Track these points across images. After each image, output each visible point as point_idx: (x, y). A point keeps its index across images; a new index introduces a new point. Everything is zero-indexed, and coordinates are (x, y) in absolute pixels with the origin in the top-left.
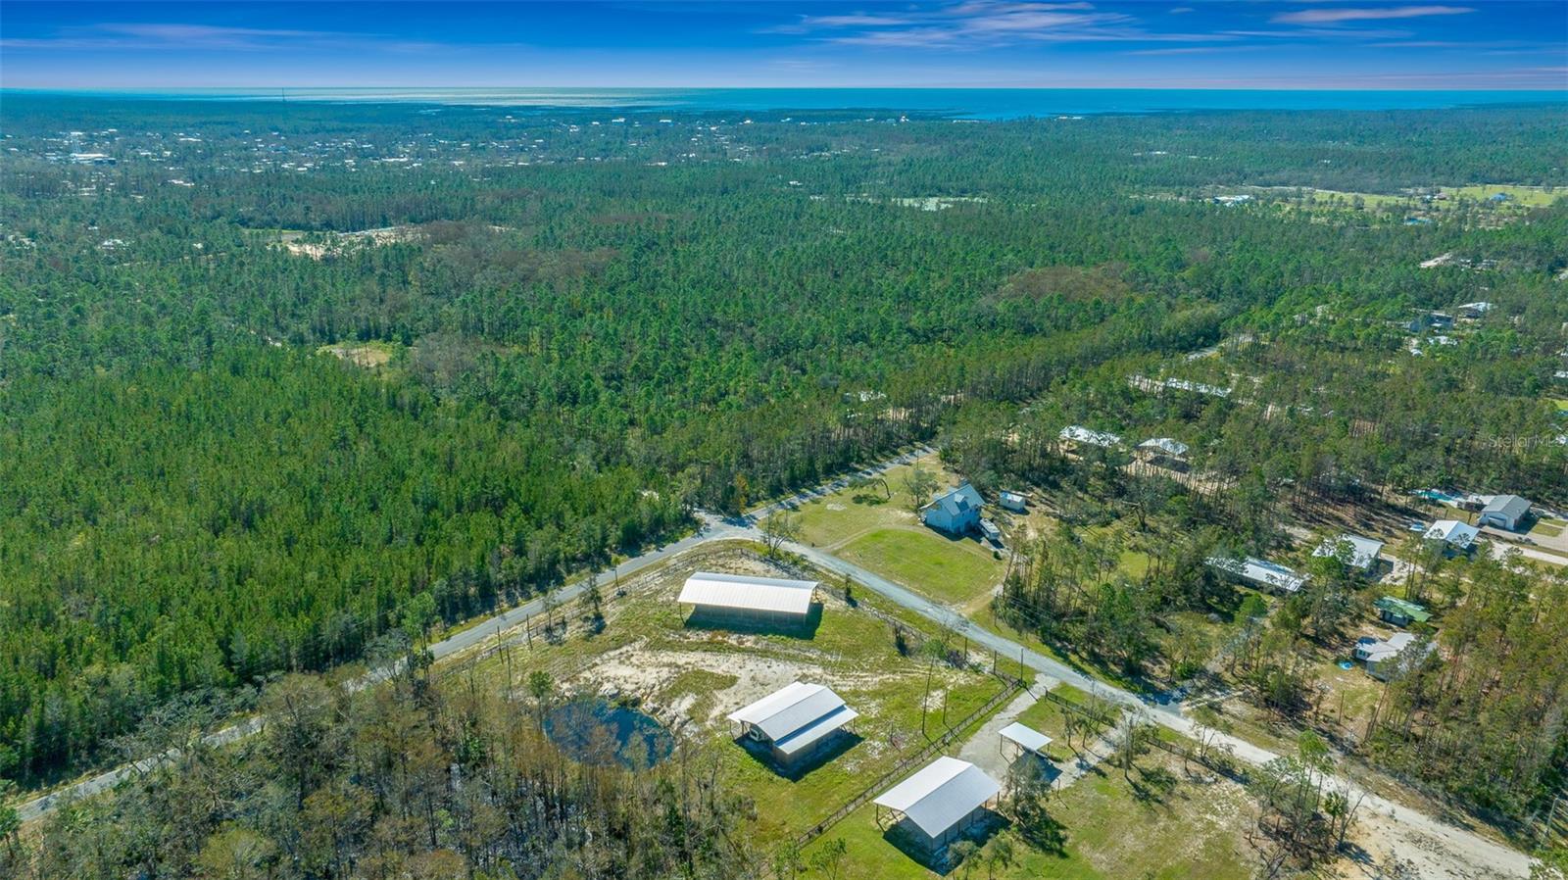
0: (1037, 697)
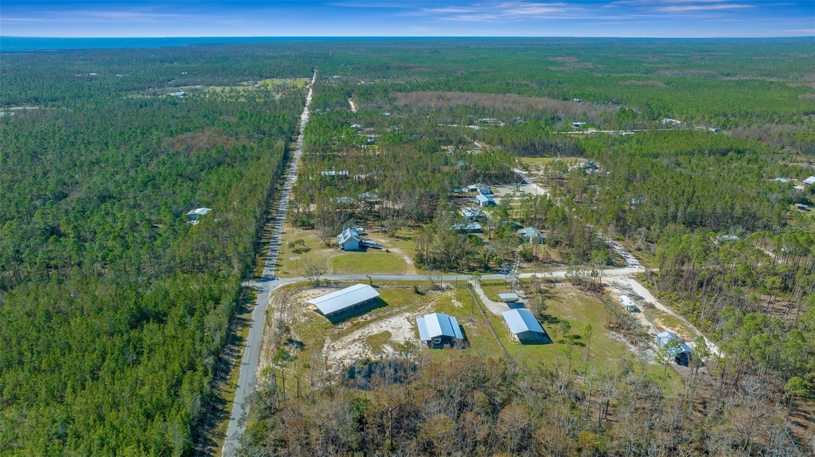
0: (479, 287)
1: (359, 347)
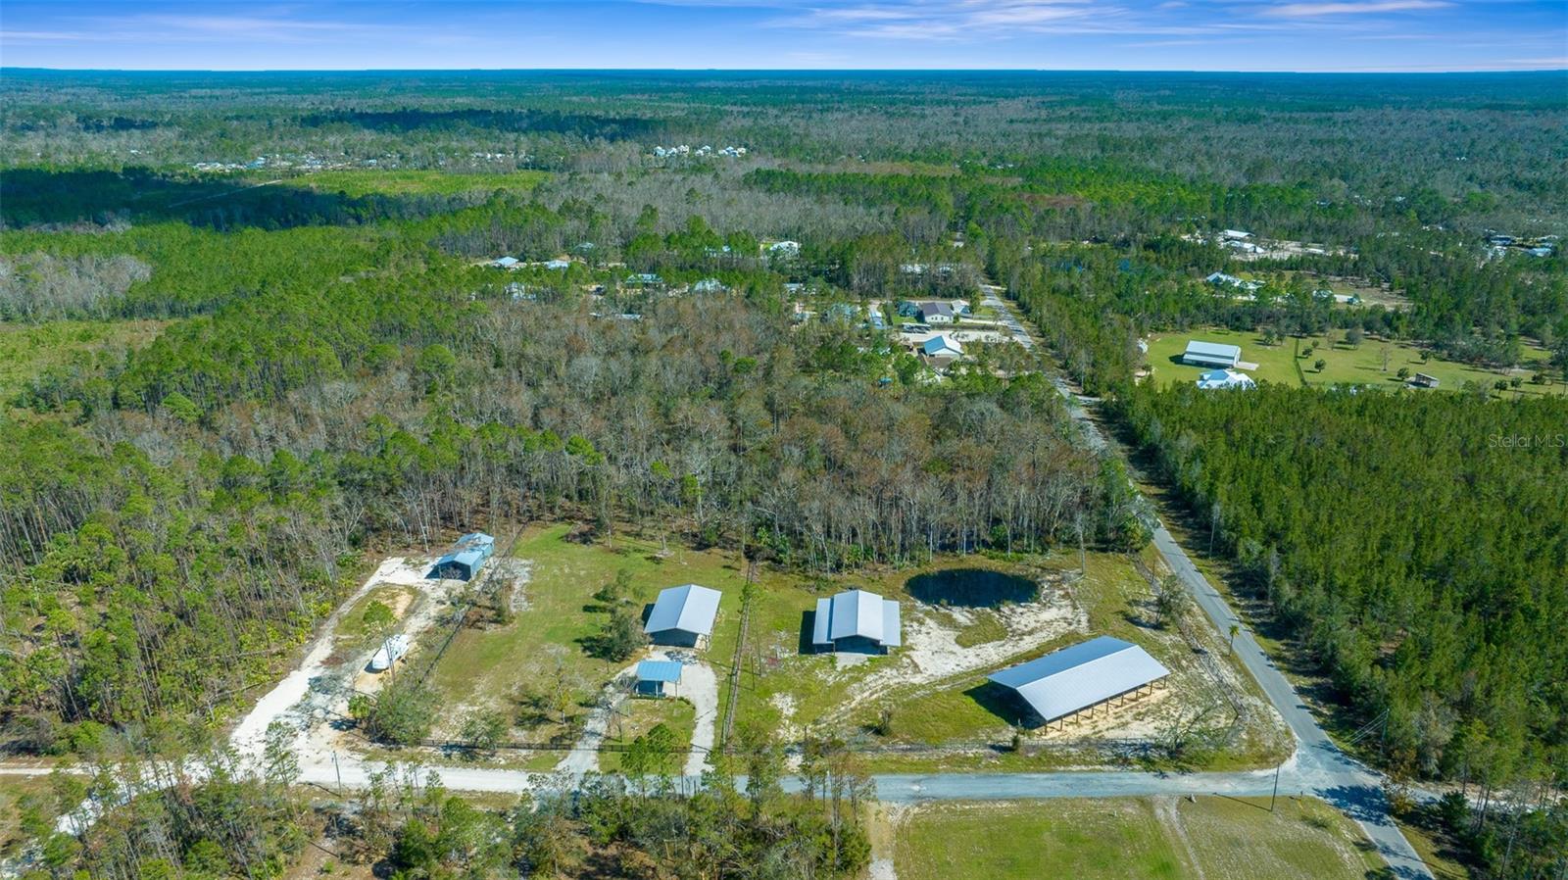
0: (694, 747)
1: (1018, 623)
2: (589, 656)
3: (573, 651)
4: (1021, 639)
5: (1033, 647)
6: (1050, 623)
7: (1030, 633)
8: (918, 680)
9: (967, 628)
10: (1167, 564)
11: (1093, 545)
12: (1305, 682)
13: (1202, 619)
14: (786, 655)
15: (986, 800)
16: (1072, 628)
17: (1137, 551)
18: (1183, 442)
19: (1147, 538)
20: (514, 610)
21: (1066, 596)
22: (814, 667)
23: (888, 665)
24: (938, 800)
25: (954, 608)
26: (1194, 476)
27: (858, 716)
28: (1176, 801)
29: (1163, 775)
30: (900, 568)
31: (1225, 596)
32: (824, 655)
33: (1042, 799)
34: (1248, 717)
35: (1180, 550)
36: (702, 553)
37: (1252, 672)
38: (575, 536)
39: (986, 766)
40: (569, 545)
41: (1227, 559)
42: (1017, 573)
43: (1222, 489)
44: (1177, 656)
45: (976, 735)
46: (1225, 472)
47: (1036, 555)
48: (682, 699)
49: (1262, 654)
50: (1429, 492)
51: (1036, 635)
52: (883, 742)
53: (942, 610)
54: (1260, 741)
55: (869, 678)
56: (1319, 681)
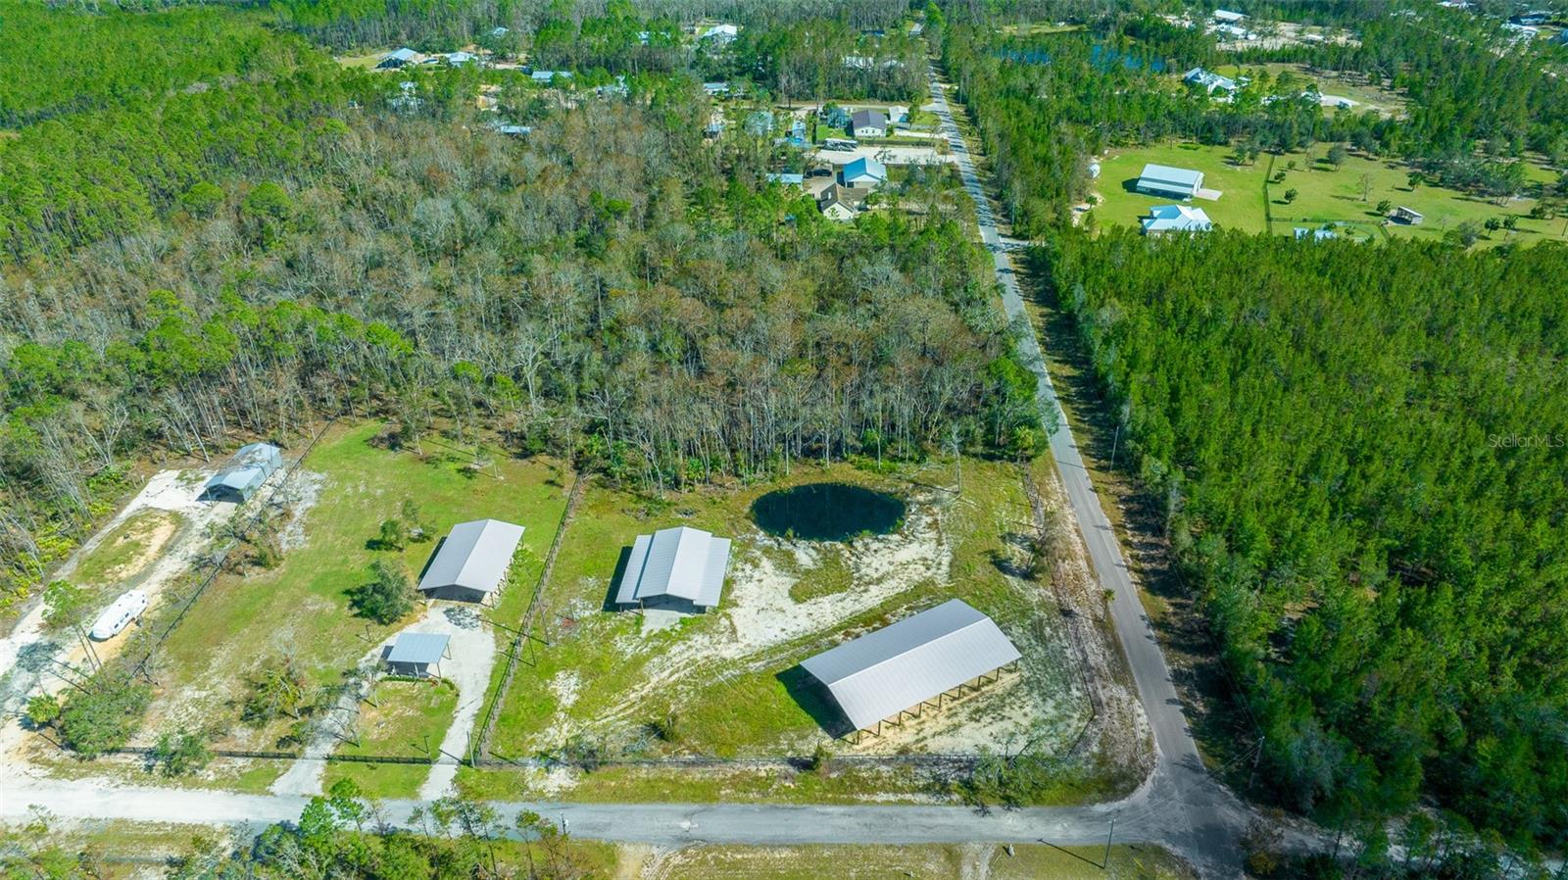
0: (443, 755)
1: (869, 565)
2: (355, 616)
3: (340, 607)
4: (865, 591)
5: (878, 602)
6: (904, 565)
7: (879, 581)
8: (731, 652)
9: (808, 572)
10: (1059, 480)
11: (979, 449)
12: (1187, 662)
13: (1082, 563)
14: (587, 614)
15: (764, 846)
16: (929, 574)
17: (1029, 459)
18: (1105, 313)
19: (1041, 446)
20: (285, 547)
21: (933, 525)
22: (615, 631)
23: (701, 630)
24: (708, 844)
25: (802, 543)
26: (1108, 359)
27: (646, 707)
28: (991, 852)
29: (984, 811)
30: (748, 483)
31: (1118, 528)
32: (631, 614)
33: (831, 846)
34: (1106, 716)
35: (1078, 459)
36: (525, 462)
37: (1125, 649)
38: (382, 440)
39: (777, 792)
40: (374, 452)
41: (1129, 474)
42: (885, 489)
43: (1138, 379)
44: (1041, 620)
45: (777, 744)
46: (1147, 355)
47: (912, 464)
48: (445, 681)
49: (1143, 618)
50: (1379, 390)
51: (886, 585)
52: (665, 751)
53: (786, 546)
54: (1113, 756)
55: (675, 649)
56: (1203, 660)
